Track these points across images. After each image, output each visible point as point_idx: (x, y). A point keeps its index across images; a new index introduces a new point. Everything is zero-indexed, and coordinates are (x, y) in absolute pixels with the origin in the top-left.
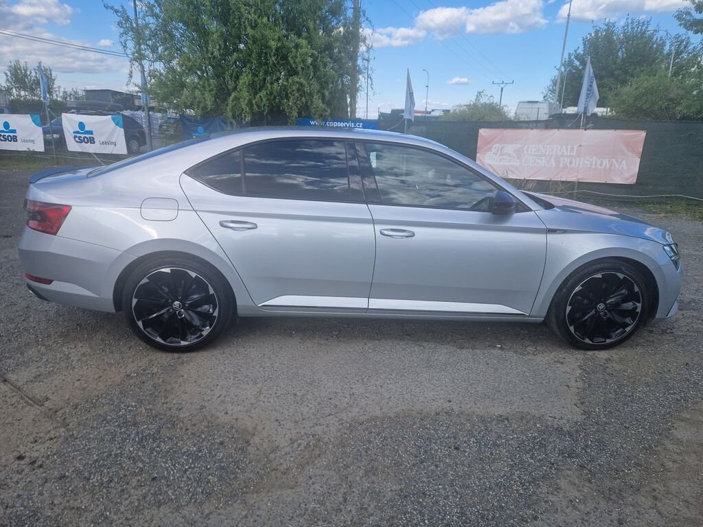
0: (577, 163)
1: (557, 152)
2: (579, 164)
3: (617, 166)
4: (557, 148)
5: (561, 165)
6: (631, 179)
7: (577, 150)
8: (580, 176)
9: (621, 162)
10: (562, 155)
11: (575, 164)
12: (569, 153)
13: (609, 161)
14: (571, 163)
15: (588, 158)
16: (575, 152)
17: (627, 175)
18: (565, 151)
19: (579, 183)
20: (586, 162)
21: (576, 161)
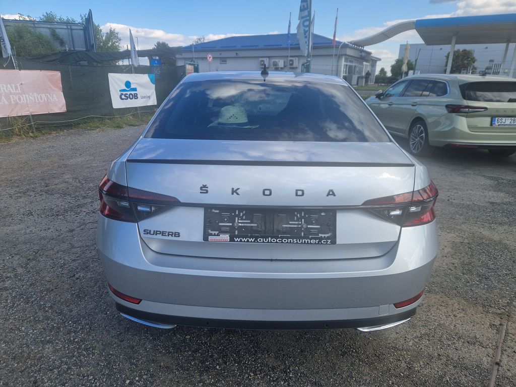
0: (25, 99)
1: (4, 90)
2: (27, 100)
3: (52, 99)
4: (3, 87)
5: (13, 102)
6: (63, 109)
7: (20, 88)
8: (31, 110)
9: (53, 96)
10: (11, 93)
11: (24, 100)
12: (15, 91)
13: (45, 95)
14: (20, 99)
15: (31, 94)
16: (19, 89)
17: (60, 106)
18: (11, 89)
19: (33, 116)
20: (31, 98)
21: (23, 96)
